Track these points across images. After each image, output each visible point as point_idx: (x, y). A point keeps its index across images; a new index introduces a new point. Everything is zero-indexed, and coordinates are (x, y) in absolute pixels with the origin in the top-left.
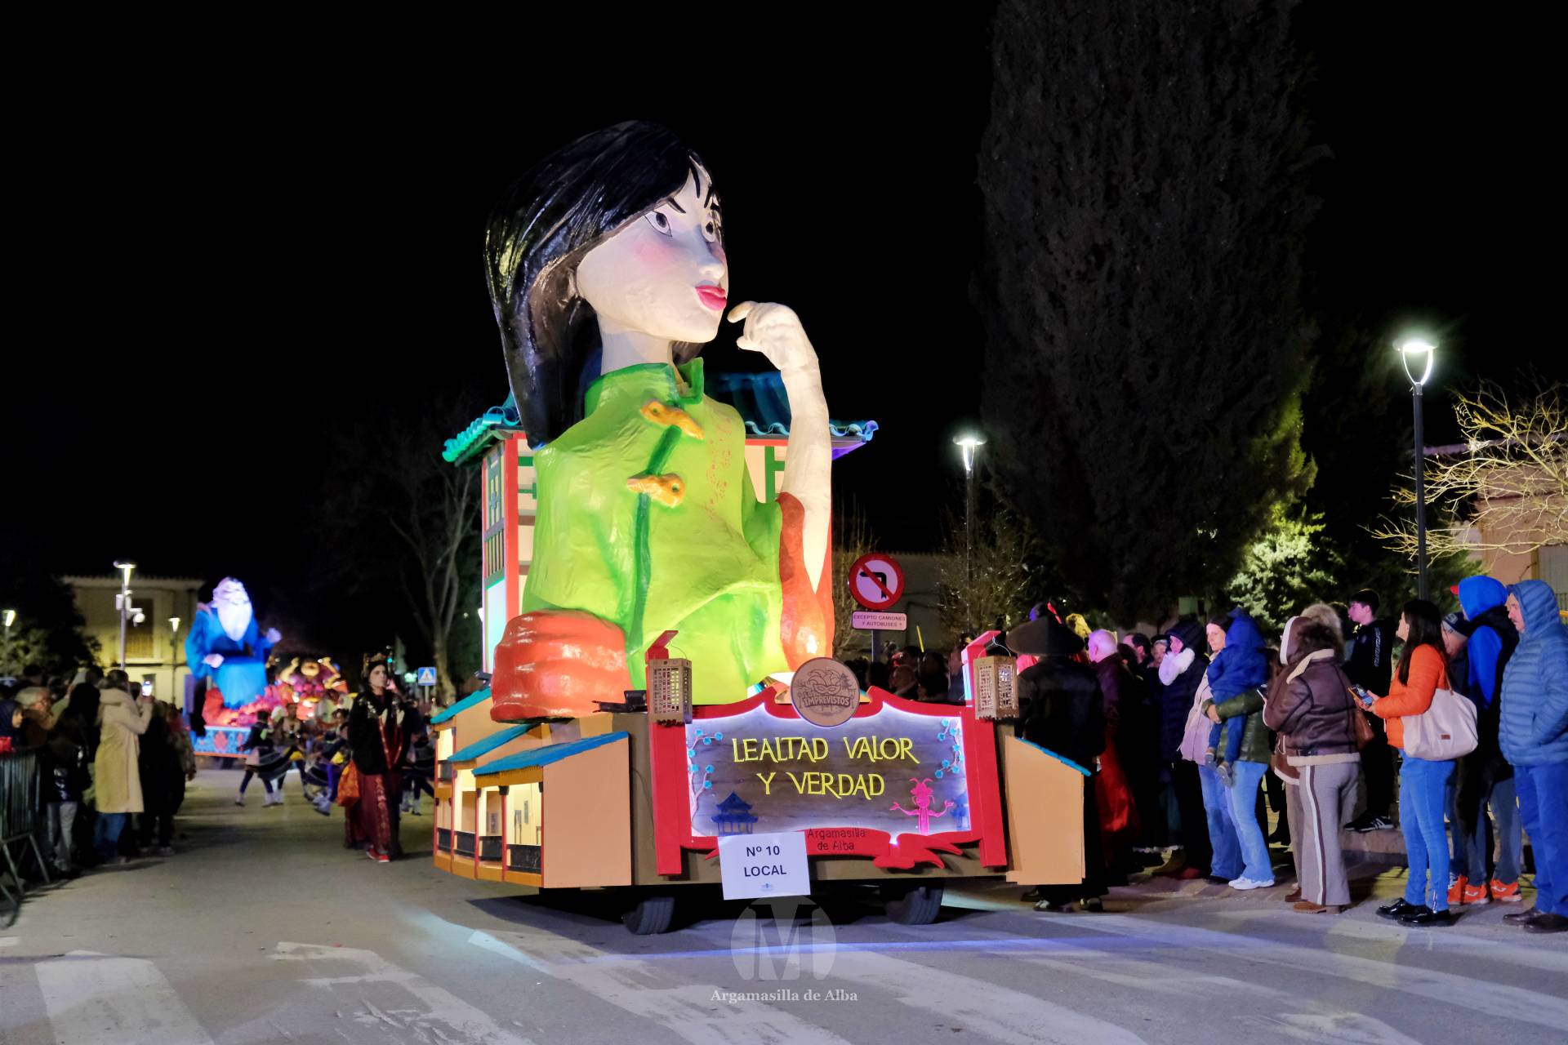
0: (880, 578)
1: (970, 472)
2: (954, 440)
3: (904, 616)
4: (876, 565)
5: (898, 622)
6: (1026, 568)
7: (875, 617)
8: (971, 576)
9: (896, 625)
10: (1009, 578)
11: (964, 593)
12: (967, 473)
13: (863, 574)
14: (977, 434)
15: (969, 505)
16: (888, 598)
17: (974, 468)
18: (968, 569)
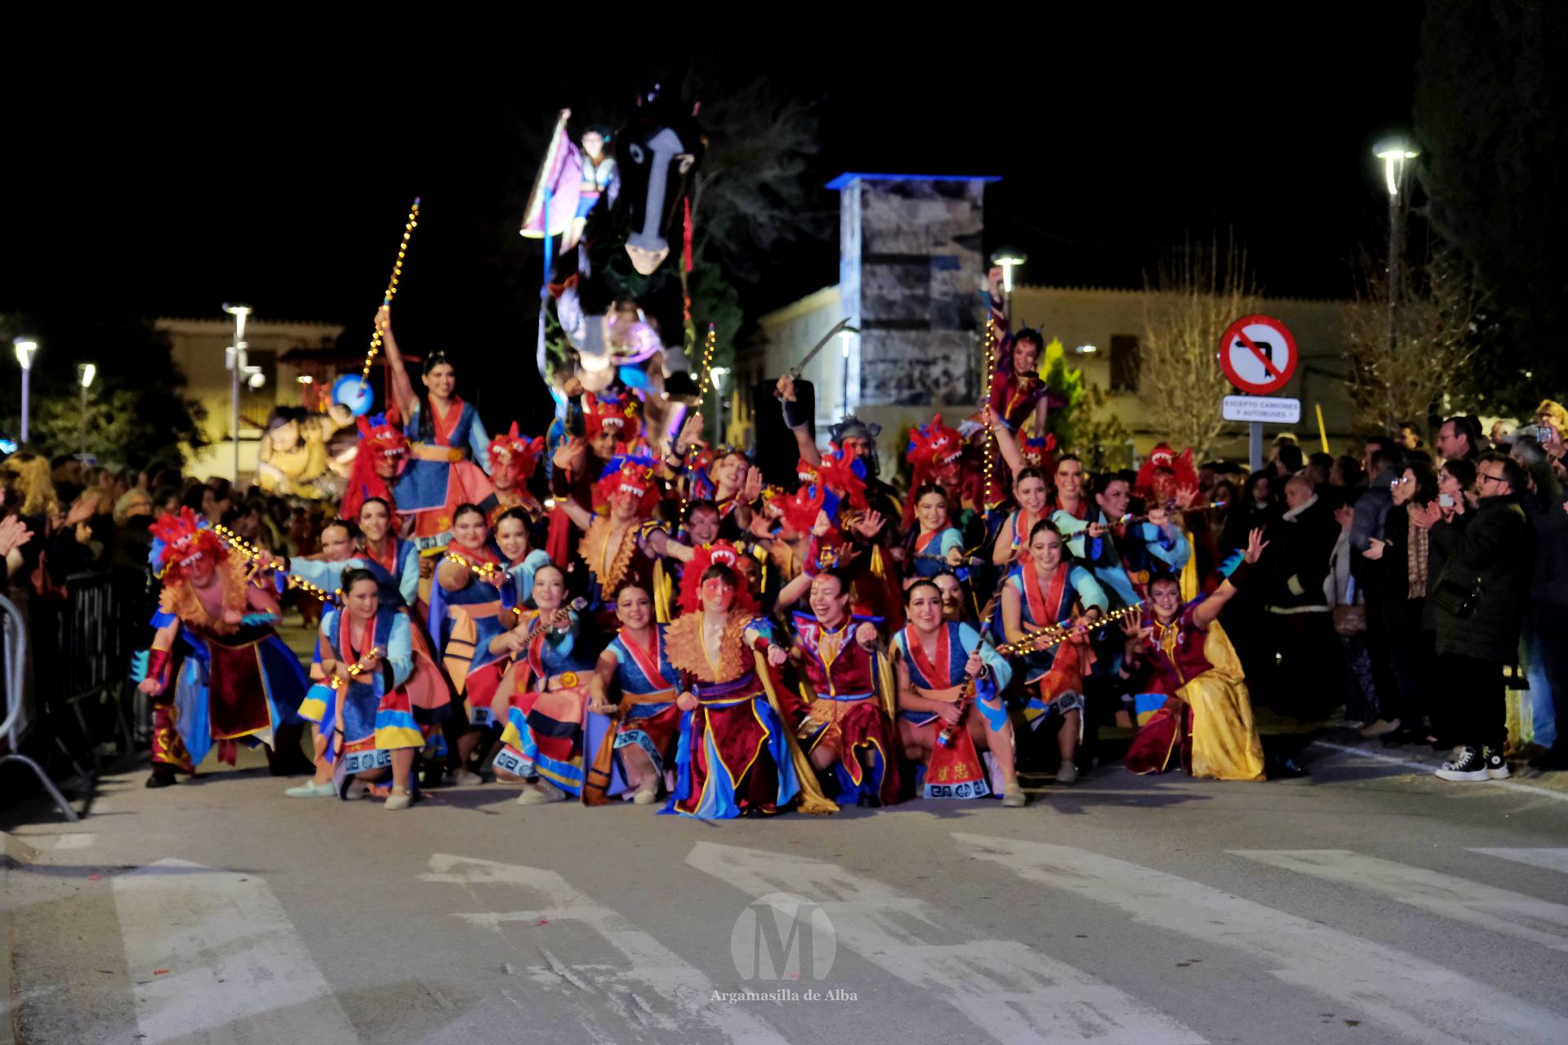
0: (1263, 350)
1: (1397, 196)
2: (1375, 150)
3: (1296, 403)
4: (1258, 332)
5: (1287, 411)
6: (1473, 327)
7: (1255, 405)
8: (1394, 345)
9: (1284, 415)
10: (1448, 348)
11: (1382, 371)
12: (1392, 199)
13: (1239, 344)
14: (1407, 142)
15: (1395, 246)
16: (1272, 378)
17: (1401, 190)
18: (1389, 335)
